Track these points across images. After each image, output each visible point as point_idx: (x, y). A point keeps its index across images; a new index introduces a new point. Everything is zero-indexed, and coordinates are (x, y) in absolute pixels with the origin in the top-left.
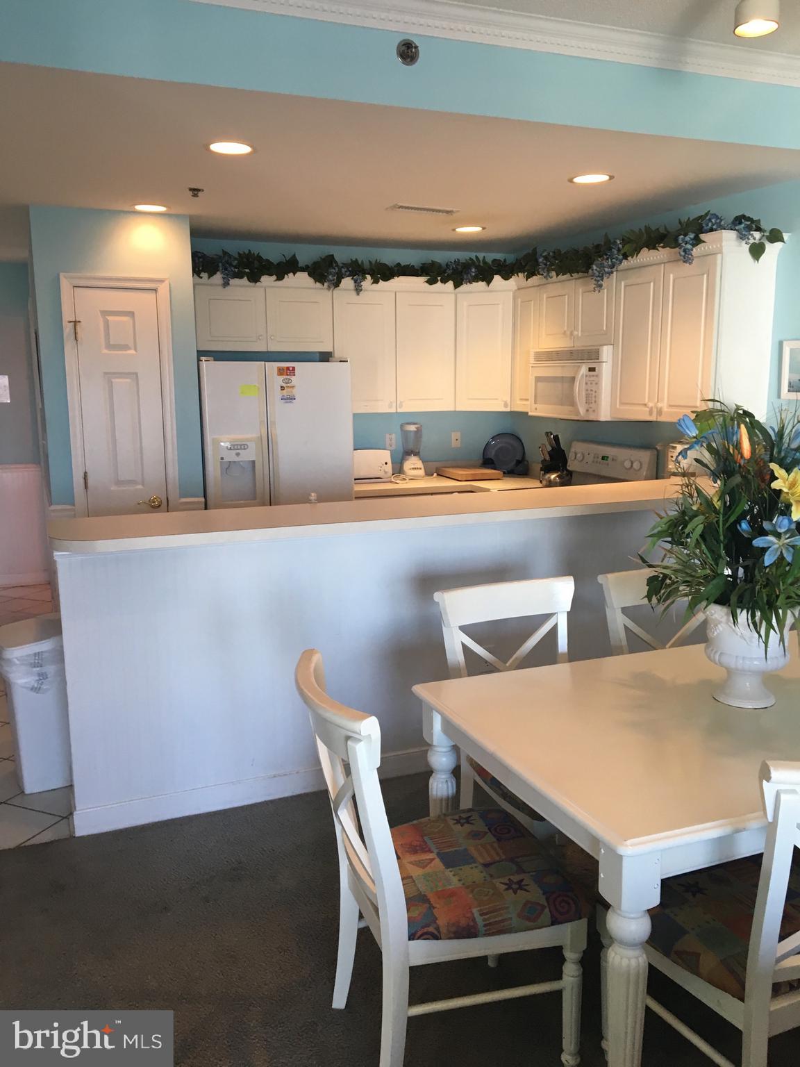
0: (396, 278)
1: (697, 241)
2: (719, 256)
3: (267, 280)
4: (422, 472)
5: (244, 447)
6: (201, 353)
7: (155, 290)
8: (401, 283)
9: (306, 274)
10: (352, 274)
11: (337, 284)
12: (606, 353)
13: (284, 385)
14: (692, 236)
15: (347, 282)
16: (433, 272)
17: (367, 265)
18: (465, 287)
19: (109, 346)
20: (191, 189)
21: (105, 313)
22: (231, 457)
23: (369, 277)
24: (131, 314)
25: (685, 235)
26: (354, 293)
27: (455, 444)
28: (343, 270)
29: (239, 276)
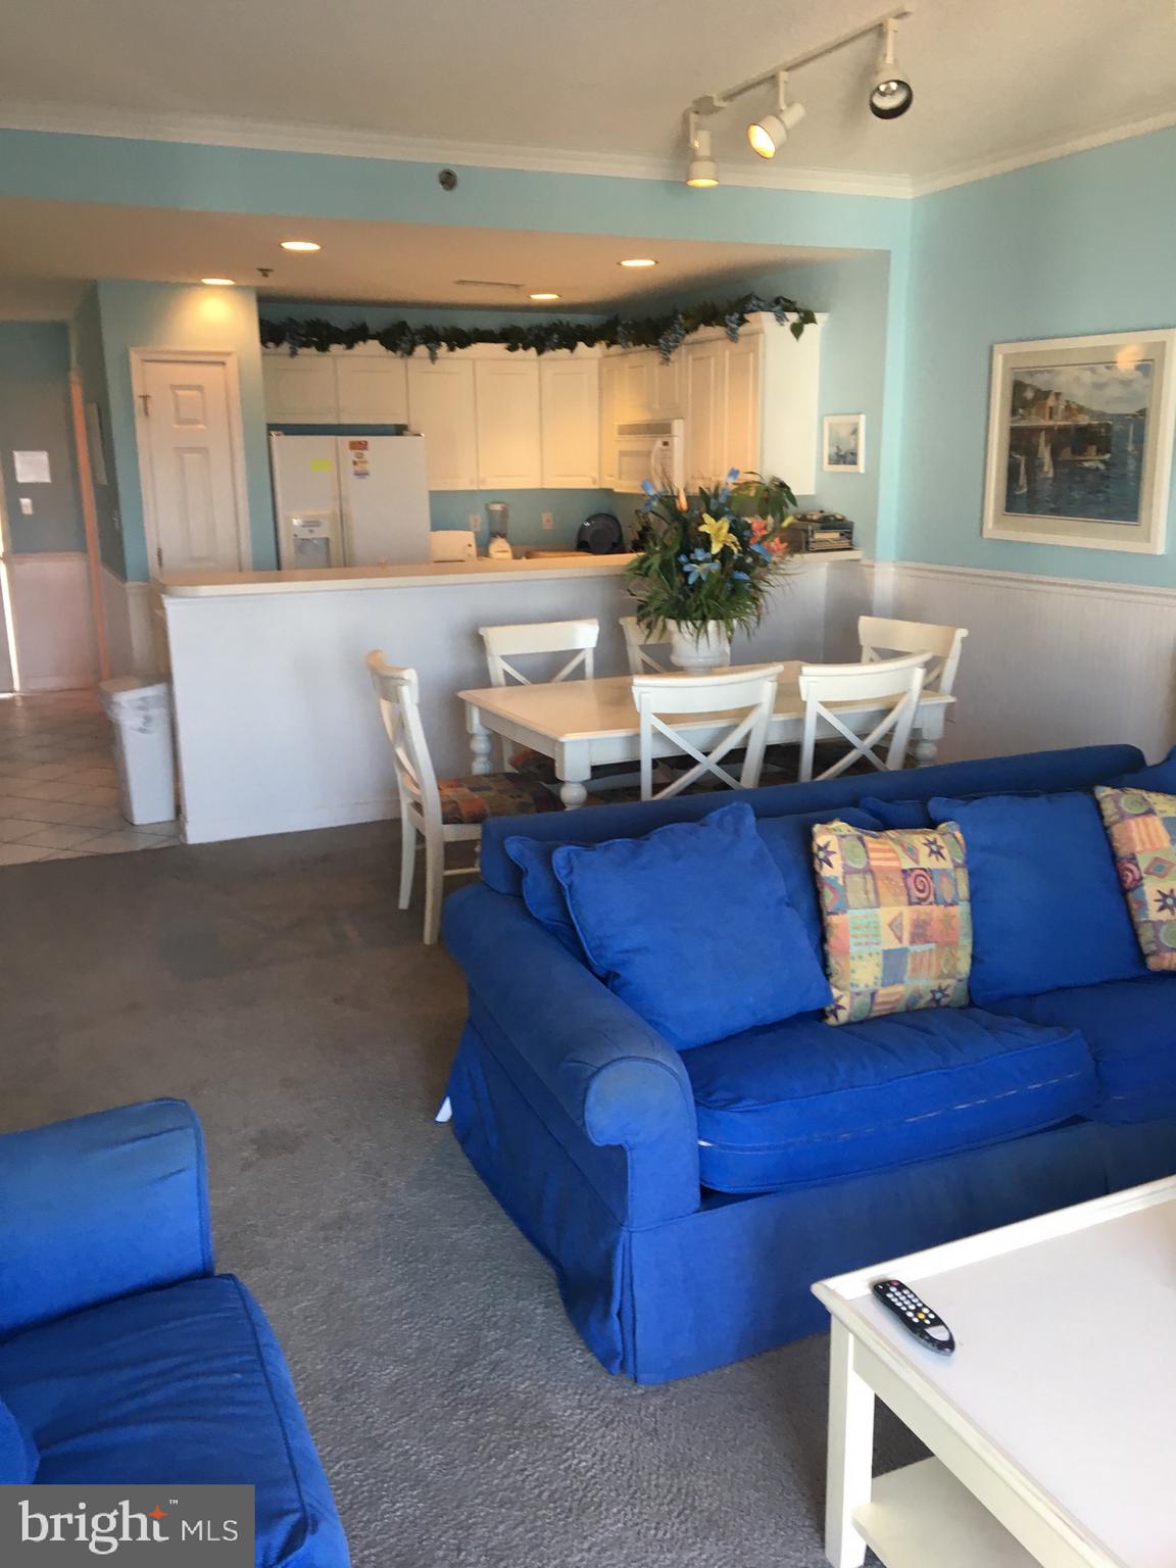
0: (473, 345)
1: (742, 321)
2: (761, 336)
3: (336, 349)
4: (509, 555)
5: (317, 524)
6: (271, 427)
7: (223, 364)
8: (479, 349)
9: (376, 343)
10: (426, 342)
11: (410, 353)
12: (678, 427)
13: (357, 460)
14: (737, 315)
15: (421, 350)
16: (514, 338)
17: (441, 332)
18: (549, 354)
19: (180, 421)
20: (261, 270)
21: (174, 387)
22: (305, 534)
23: (444, 344)
24: (199, 388)
25: (731, 315)
26: (429, 361)
27: (547, 526)
28: (416, 337)
29: (307, 345)
